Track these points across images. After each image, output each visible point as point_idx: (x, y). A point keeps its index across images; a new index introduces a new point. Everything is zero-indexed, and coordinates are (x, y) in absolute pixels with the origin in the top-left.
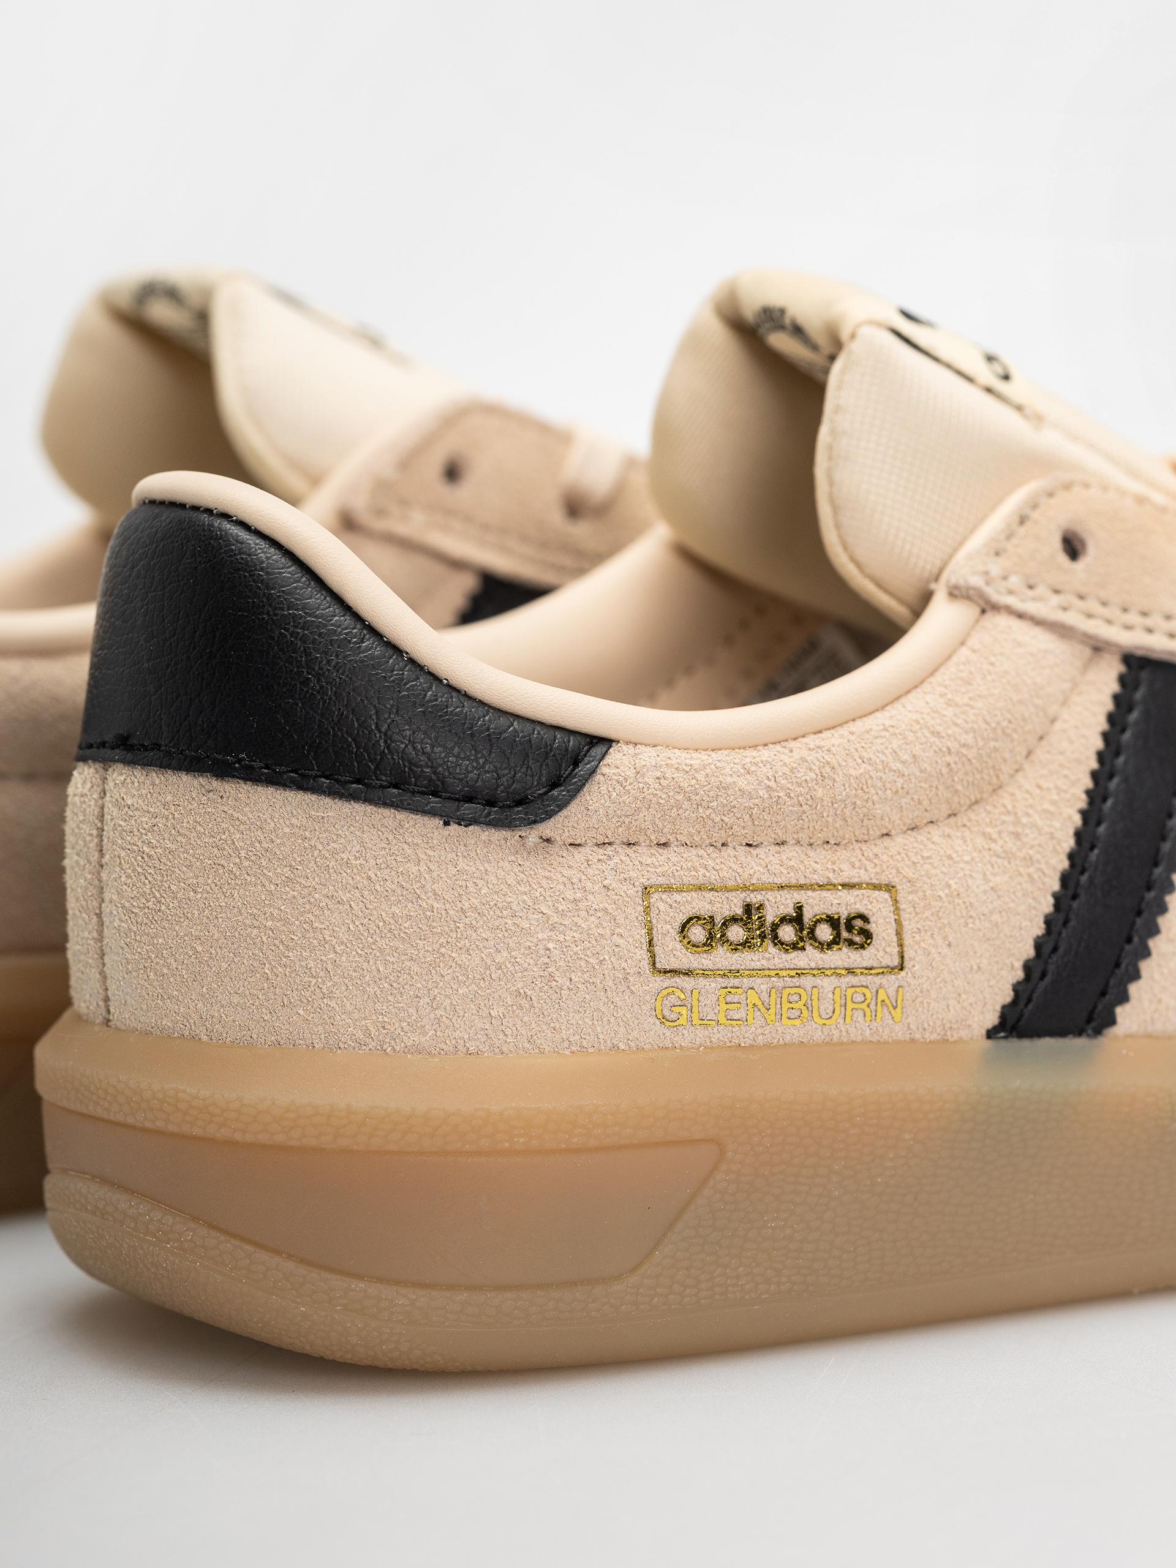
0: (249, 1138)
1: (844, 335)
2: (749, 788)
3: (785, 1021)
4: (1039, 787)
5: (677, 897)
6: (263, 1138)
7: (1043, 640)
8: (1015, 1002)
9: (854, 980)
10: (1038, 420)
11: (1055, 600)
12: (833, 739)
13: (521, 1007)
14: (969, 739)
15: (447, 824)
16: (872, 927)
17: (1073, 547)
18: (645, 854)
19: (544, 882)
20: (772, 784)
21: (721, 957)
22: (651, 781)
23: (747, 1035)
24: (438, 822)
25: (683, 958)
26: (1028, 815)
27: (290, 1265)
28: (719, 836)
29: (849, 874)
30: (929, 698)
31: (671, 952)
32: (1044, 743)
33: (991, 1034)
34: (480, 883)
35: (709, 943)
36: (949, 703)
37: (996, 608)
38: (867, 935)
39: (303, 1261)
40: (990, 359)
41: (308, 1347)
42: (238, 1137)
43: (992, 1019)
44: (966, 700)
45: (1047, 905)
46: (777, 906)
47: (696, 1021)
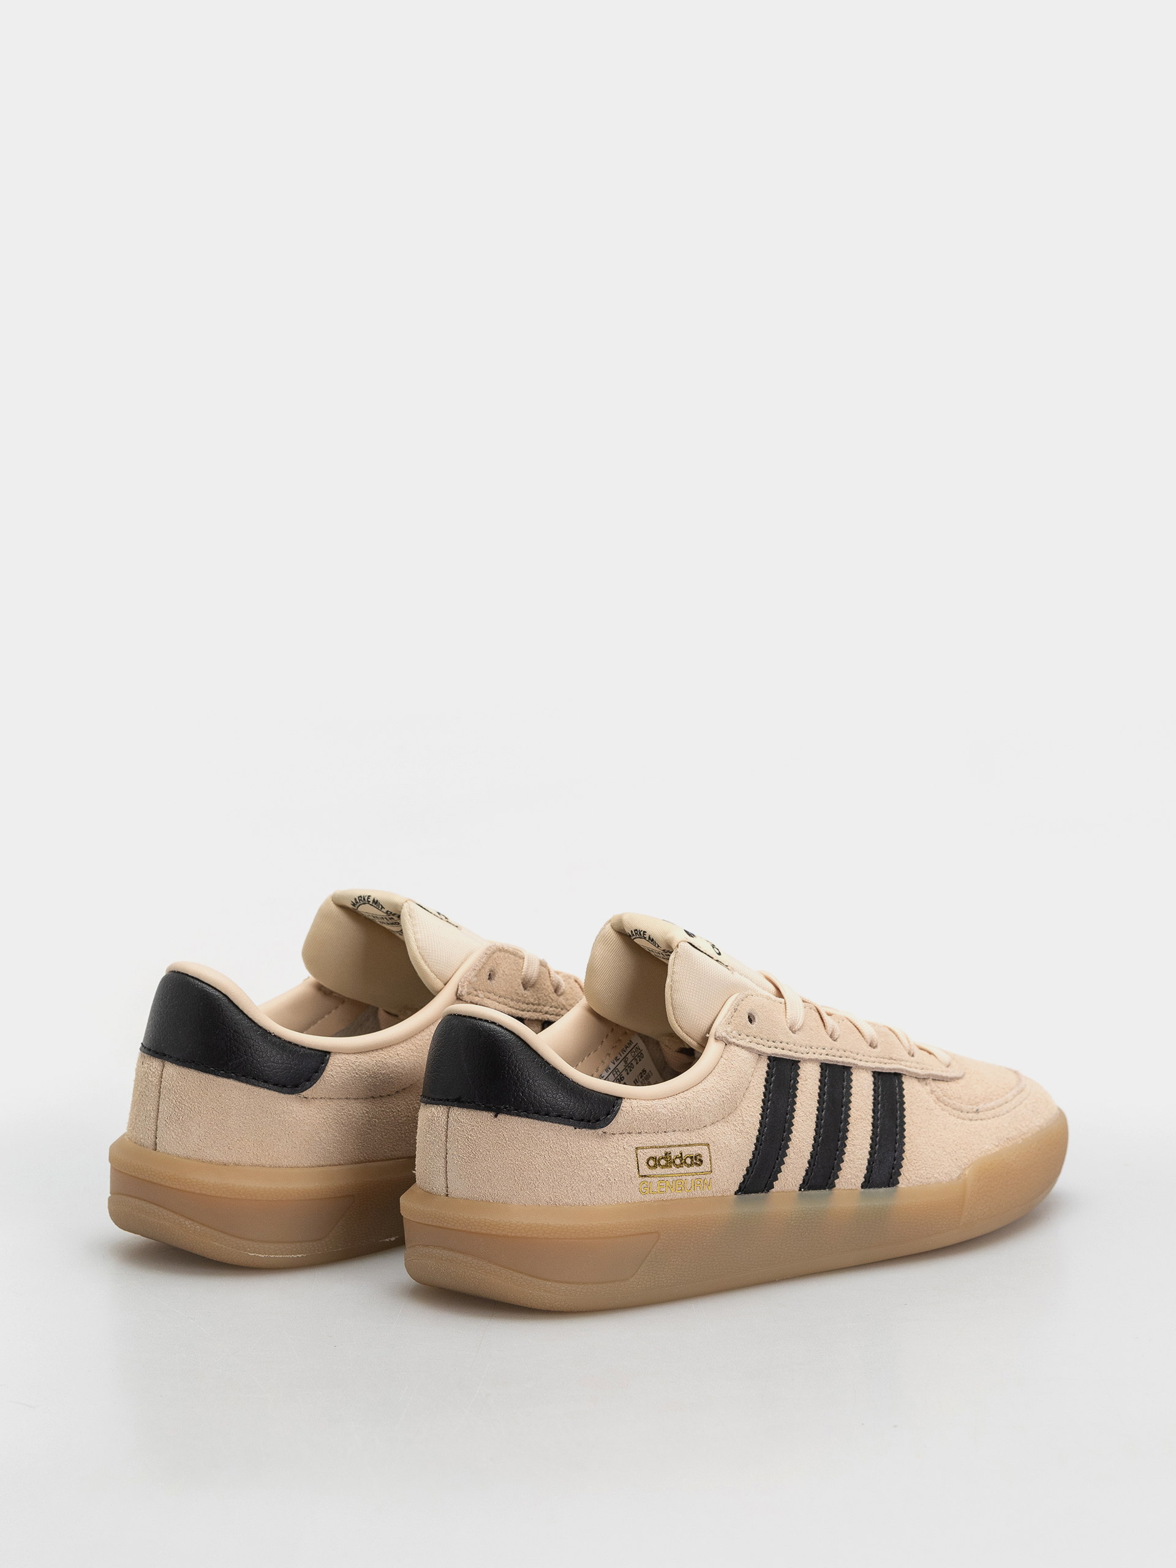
0: (513, 1235)
1: (674, 946)
2: (665, 1113)
3: (677, 1191)
4: (748, 1106)
5: (645, 1150)
6: (518, 1234)
7: (745, 1054)
8: (743, 1182)
9: (697, 1177)
10: (732, 970)
11: (748, 1039)
12: (688, 1094)
13: (600, 1190)
14: (728, 1092)
15: (575, 1128)
16: (703, 1159)
17: (751, 1019)
18: (634, 1137)
19: (606, 1147)
20: (672, 1111)
21: (659, 1171)
22: (636, 1112)
23: (665, 1196)
24: (572, 1128)
25: (647, 1171)
26: (746, 1117)
27: (526, 1277)
28: (656, 1129)
29: (696, 1141)
30: (715, 1078)
31: (645, 1170)
32: (748, 1091)
33: (736, 1193)
34: (587, 1148)
35: (655, 1167)
36: (722, 1079)
37: (730, 1043)
38: (701, 1161)
39: (530, 1276)
40: (713, 946)
41: (536, 1306)
42: (509, 1234)
43: (736, 1188)
44: (726, 1078)
45: (753, 1148)
46: (675, 1152)
47: (651, 1192)
